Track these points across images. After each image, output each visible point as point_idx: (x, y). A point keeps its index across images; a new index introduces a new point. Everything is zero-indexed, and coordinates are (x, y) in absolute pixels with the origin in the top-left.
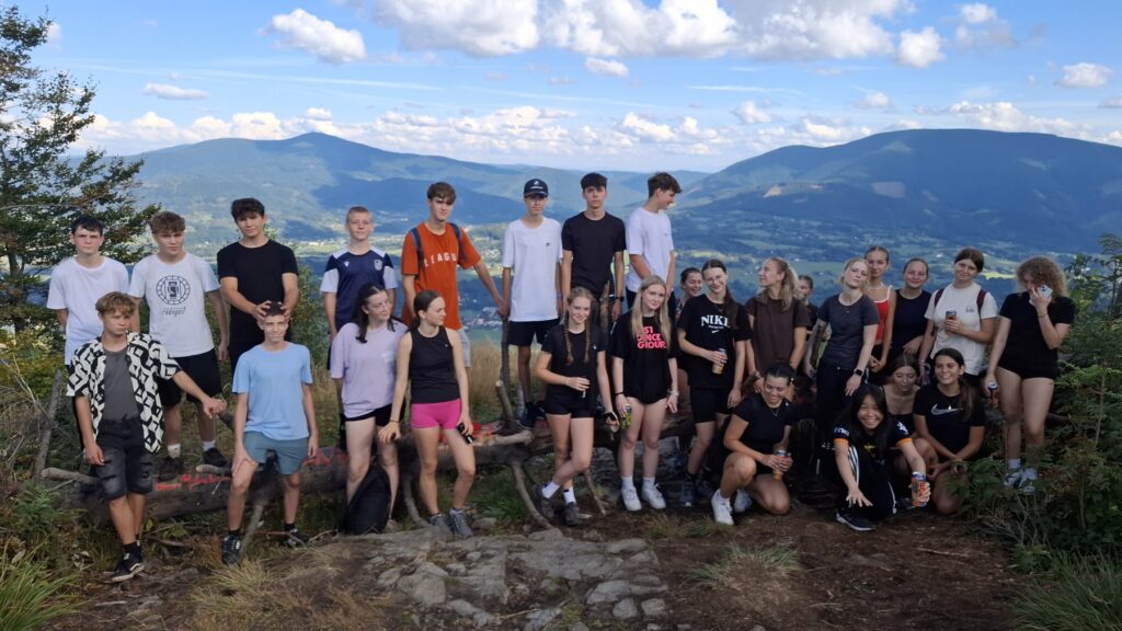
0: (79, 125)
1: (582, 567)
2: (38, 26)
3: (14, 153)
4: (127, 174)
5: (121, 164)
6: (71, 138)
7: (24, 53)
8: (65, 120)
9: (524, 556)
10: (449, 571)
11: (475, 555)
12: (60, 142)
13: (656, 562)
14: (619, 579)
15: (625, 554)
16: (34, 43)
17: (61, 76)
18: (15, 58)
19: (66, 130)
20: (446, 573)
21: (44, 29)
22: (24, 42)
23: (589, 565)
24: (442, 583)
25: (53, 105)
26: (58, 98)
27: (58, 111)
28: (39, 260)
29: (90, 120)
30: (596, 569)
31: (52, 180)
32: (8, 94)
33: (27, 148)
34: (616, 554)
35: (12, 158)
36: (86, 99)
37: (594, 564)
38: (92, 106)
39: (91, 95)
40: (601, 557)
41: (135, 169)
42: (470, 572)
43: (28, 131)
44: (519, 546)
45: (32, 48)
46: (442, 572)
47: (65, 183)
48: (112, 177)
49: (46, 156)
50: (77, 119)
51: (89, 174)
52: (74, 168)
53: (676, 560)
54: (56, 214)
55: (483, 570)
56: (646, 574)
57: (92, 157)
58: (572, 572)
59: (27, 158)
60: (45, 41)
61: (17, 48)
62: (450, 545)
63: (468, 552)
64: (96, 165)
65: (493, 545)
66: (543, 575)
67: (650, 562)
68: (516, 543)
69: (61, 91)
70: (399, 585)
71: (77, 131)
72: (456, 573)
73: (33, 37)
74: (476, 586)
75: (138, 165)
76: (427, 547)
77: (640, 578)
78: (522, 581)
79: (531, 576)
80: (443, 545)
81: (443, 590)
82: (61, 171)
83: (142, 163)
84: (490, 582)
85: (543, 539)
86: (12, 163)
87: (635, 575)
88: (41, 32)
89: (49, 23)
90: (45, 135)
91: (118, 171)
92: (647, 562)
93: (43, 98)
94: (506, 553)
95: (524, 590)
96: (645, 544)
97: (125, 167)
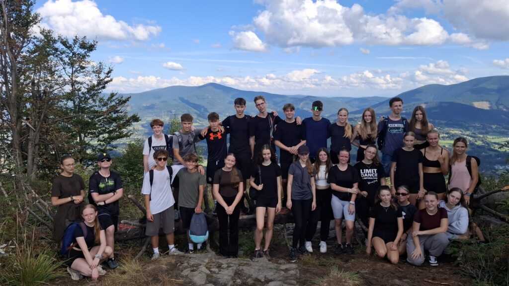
0: (107, 82)
1: (266, 274)
2: (93, 44)
3: (83, 93)
4: (125, 102)
5: (122, 98)
6: (104, 87)
7: (88, 54)
8: (101, 80)
9: (244, 268)
10: (211, 271)
11: (225, 266)
12: (100, 89)
13: (298, 275)
14: (280, 281)
15: (286, 270)
16: (92, 50)
17: (100, 63)
18: (84, 57)
19: (102, 84)
20: (210, 272)
21: (95, 45)
22: (88, 50)
23: (269, 274)
24: (206, 276)
25: (97, 75)
26: (98, 72)
27: (99, 77)
28: (91, 136)
29: (111, 80)
30: (272, 276)
31: (97, 103)
32: (81, 71)
33: (88, 92)
34: (282, 270)
35: (82, 95)
36: (109, 72)
37: (272, 273)
38: (112, 74)
39: (111, 70)
40: (275, 271)
41: (127, 100)
42: (220, 272)
43: (88, 85)
44: (246, 264)
45: (91, 52)
46: (208, 272)
47: (102, 105)
48: (119, 103)
49: (94, 95)
50: (107, 79)
51: (111, 102)
52: (106, 98)
53: (308, 275)
54: (97, 118)
55: (225, 272)
56: (292, 279)
57: (112, 95)
58: (262, 276)
59: (87, 95)
60: (95, 49)
61: (85, 53)
62: (217, 261)
63: (222, 264)
64: (114, 98)
65: (234, 262)
66: (250, 276)
67: (296, 275)
68: (245, 262)
69: (100, 69)
70: (189, 276)
71: (106, 85)
72: (214, 272)
73: (91, 48)
74: (220, 278)
75: (129, 98)
76: (207, 261)
77: (288, 281)
78: (240, 278)
79: (245, 276)
80: (214, 260)
81: (205, 279)
82: (101, 100)
83: (130, 97)
84: (226, 277)
85: (257, 262)
86: (82, 98)
87: (287, 279)
88: (94, 46)
89: (97, 42)
90: (94, 86)
91: (121, 100)
92: (294, 274)
93: (94, 72)
94: (237, 266)
95: (239, 282)
96: (297, 267)
97: (124, 99)
